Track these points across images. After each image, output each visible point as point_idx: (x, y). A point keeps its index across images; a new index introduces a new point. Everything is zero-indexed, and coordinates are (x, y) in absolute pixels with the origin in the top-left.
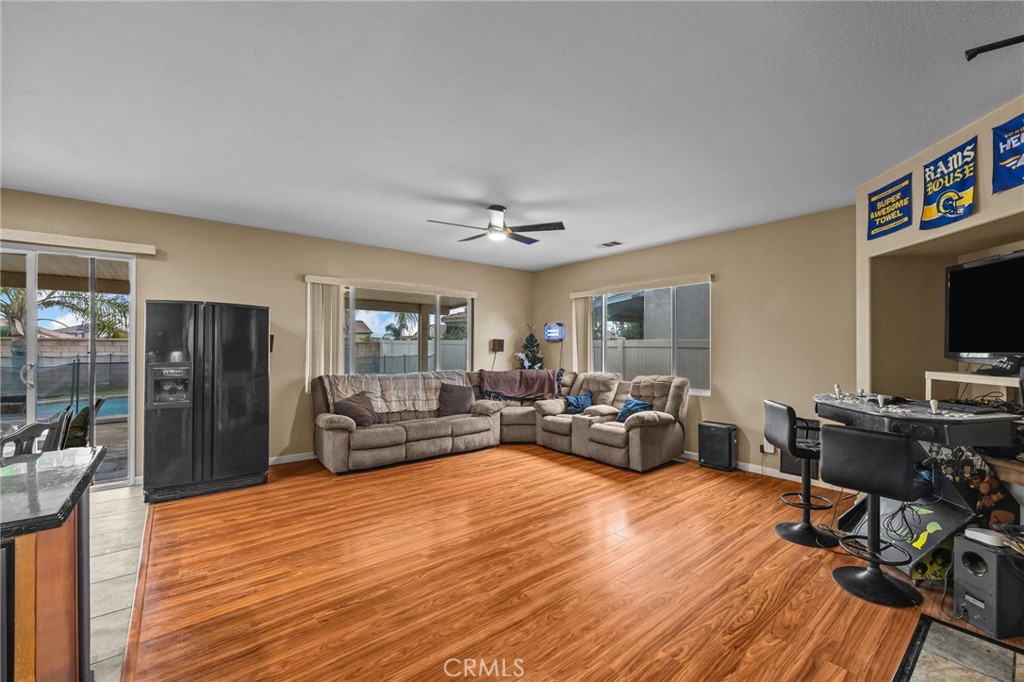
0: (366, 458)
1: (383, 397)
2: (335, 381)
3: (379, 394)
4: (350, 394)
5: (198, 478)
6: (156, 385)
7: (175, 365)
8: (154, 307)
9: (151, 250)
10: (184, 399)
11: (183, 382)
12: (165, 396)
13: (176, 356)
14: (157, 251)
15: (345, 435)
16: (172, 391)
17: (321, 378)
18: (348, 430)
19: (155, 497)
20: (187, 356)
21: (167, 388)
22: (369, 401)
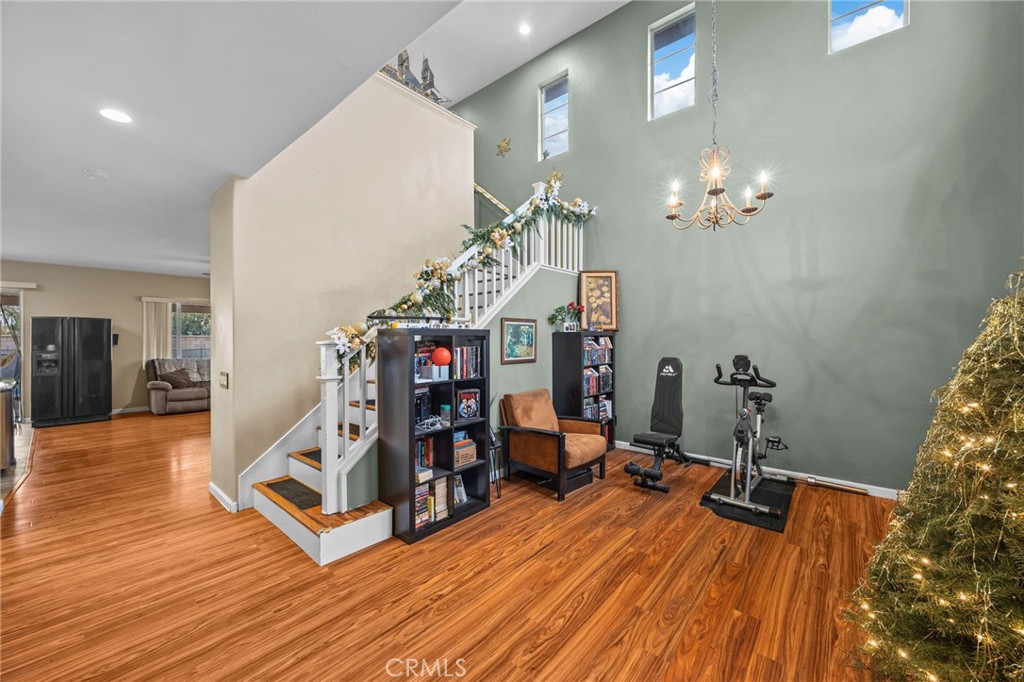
0: (179, 406)
1: (198, 372)
2: (162, 363)
3: (196, 370)
4: (173, 370)
5: (65, 415)
6: (38, 363)
7: (50, 352)
8: (37, 322)
9: (34, 286)
10: (56, 371)
11: (56, 362)
12: (43, 369)
13: (51, 347)
14: (38, 286)
15: (163, 393)
16: (48, 367)
17: (153, 361)
18: (165, 389)
19: (40, 425)
20: (57, 348)
21: (45, 365)
22: (187, 374)
